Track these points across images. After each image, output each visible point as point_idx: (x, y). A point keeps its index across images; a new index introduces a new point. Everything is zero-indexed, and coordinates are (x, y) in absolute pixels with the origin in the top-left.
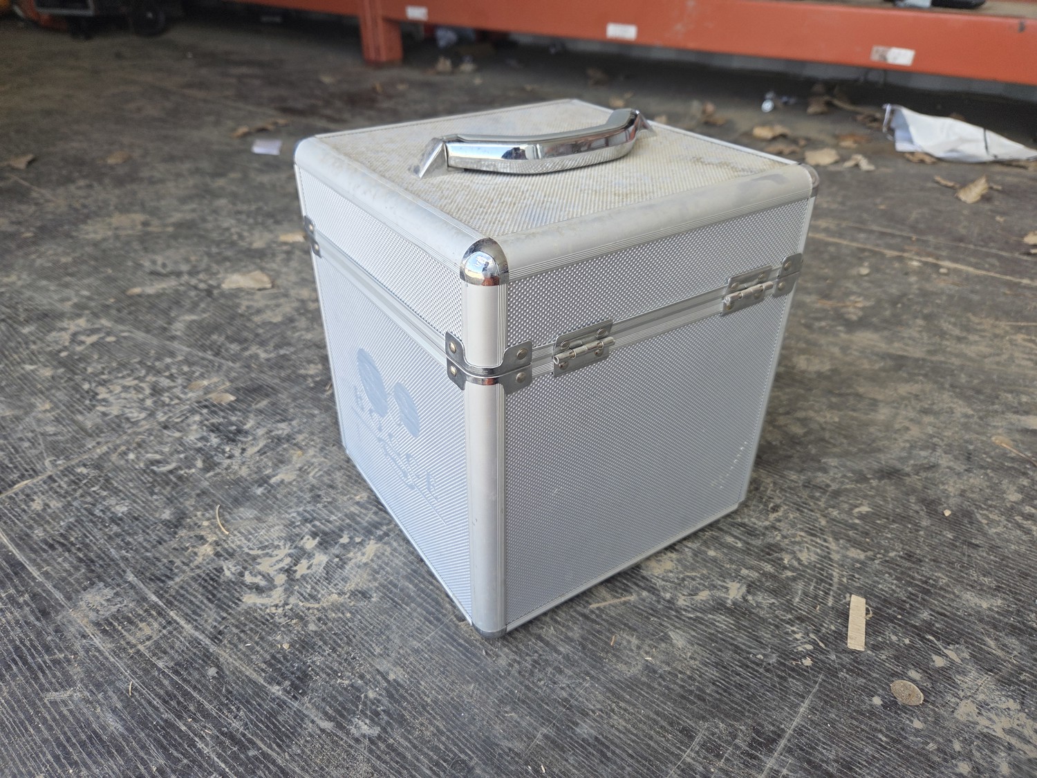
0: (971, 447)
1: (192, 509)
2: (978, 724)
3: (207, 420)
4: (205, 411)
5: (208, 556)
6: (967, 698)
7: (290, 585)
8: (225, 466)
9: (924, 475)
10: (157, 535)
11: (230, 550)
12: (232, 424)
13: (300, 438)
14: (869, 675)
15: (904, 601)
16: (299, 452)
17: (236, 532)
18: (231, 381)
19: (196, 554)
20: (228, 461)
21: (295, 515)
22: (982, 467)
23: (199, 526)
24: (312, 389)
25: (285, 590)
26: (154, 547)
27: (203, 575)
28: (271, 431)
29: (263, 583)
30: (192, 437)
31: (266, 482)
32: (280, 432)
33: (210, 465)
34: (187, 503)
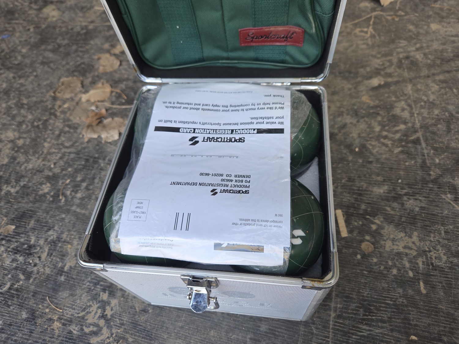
0: (356, 107)
1: (35, 305)
2: (393, 249)
3: (9, 247)
4: (4, 242)
5: (60, 327)
6: (387, 239)
7: (108, 323)
8: (36, 272)
9: (343, 131)
10: (27, 329)
11: (69, 319)
12: (24, 244)
13: (64, 236)
14: (353, 246)
15: (354, 203)
16: (69, 246)
17: (65, 308)
18: (6, 216)
19: (53, 329)
20: (35, 268)
21: (88, 284)
22: (363, 117)
23: (45, 313)
24: (53, 201)
25: (108, 327)
26: (30, 336)
27: (64, 339)
28: (47, 239)
29: (95, 329)
30: (8, 262)
31: (63, 272)
32: (52, 237)
33: (28, 276)
34: (30, 303)
